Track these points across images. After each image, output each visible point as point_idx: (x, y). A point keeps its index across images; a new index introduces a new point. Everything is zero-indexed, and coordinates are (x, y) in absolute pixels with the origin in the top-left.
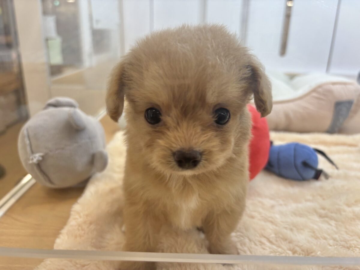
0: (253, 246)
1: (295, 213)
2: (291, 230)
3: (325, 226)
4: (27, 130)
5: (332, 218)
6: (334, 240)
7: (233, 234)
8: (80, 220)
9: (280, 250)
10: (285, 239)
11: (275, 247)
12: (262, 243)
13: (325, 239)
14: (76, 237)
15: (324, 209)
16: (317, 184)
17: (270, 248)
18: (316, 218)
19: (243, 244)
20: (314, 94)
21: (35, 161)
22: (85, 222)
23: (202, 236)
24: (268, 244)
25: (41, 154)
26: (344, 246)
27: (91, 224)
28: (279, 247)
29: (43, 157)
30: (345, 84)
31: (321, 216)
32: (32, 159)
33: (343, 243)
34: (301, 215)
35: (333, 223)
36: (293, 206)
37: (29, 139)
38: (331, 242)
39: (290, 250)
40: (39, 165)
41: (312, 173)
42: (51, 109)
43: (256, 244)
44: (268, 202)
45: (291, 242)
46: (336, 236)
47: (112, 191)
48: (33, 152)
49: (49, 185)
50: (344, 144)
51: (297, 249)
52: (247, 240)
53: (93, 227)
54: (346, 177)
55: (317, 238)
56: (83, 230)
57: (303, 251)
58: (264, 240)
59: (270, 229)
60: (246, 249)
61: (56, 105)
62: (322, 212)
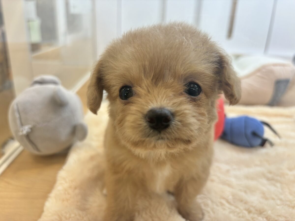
0: (215, 206)
1: (247, 177)
2: (245, 192)
3: (272, 188)
4: (17, 105)
5: (277, 181)
6: (281, 200)
7: (199, 196)
8: (66, 185)
9: (237, 210)
10: (241, 201)
11: (233, 208)
12: (222, 204)
13: (273, 199)
14: (63, 200)
15: (270, 172)
16: (263, 151)
17: (229, 208)
18: (265, 181)
19: (206, 205)
20: (259, 74)
21: (25, 132)
22: (70, 187)
23: (172, 198)
24: (227, 205)
25: (30, 126)
26: (289, 206)
27: (75, 188)
28: (237, 207)
29: (31, 129)
30: (283, 65)
31: (268, 179)
32: (22, 131)
33: (288, 203)
34: (252, 179)
35: (278, 185)
36: (246, 171)
37: (19, 114)
38: (279, 202)
39: (246, 209)
40: (28, 136)
41: (259, 141)
42: (37, 87)
43: (217, 205)
44: (225, 167)
45: (246, 203)
46: (282, 197)
47: (92, 158)
48: (22, 125)
49: (36, 153)
50: (281, 115)
51: (252, 209)
52: (209, 202)
53: (77, 191)
54: (286, 145)
55: (267, 199)
56: (69, 194)
57: (256, 210)
58: (224, 202)
59: (228, 192)
60: (209, 209)
61: (41, 82)
62: (270, 176)
